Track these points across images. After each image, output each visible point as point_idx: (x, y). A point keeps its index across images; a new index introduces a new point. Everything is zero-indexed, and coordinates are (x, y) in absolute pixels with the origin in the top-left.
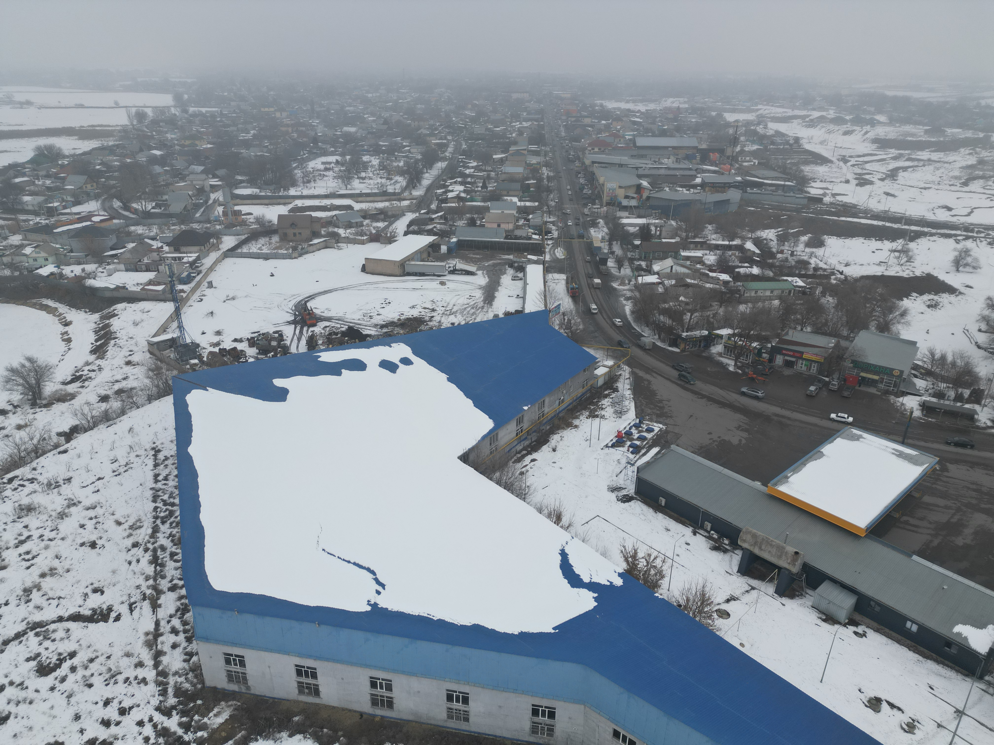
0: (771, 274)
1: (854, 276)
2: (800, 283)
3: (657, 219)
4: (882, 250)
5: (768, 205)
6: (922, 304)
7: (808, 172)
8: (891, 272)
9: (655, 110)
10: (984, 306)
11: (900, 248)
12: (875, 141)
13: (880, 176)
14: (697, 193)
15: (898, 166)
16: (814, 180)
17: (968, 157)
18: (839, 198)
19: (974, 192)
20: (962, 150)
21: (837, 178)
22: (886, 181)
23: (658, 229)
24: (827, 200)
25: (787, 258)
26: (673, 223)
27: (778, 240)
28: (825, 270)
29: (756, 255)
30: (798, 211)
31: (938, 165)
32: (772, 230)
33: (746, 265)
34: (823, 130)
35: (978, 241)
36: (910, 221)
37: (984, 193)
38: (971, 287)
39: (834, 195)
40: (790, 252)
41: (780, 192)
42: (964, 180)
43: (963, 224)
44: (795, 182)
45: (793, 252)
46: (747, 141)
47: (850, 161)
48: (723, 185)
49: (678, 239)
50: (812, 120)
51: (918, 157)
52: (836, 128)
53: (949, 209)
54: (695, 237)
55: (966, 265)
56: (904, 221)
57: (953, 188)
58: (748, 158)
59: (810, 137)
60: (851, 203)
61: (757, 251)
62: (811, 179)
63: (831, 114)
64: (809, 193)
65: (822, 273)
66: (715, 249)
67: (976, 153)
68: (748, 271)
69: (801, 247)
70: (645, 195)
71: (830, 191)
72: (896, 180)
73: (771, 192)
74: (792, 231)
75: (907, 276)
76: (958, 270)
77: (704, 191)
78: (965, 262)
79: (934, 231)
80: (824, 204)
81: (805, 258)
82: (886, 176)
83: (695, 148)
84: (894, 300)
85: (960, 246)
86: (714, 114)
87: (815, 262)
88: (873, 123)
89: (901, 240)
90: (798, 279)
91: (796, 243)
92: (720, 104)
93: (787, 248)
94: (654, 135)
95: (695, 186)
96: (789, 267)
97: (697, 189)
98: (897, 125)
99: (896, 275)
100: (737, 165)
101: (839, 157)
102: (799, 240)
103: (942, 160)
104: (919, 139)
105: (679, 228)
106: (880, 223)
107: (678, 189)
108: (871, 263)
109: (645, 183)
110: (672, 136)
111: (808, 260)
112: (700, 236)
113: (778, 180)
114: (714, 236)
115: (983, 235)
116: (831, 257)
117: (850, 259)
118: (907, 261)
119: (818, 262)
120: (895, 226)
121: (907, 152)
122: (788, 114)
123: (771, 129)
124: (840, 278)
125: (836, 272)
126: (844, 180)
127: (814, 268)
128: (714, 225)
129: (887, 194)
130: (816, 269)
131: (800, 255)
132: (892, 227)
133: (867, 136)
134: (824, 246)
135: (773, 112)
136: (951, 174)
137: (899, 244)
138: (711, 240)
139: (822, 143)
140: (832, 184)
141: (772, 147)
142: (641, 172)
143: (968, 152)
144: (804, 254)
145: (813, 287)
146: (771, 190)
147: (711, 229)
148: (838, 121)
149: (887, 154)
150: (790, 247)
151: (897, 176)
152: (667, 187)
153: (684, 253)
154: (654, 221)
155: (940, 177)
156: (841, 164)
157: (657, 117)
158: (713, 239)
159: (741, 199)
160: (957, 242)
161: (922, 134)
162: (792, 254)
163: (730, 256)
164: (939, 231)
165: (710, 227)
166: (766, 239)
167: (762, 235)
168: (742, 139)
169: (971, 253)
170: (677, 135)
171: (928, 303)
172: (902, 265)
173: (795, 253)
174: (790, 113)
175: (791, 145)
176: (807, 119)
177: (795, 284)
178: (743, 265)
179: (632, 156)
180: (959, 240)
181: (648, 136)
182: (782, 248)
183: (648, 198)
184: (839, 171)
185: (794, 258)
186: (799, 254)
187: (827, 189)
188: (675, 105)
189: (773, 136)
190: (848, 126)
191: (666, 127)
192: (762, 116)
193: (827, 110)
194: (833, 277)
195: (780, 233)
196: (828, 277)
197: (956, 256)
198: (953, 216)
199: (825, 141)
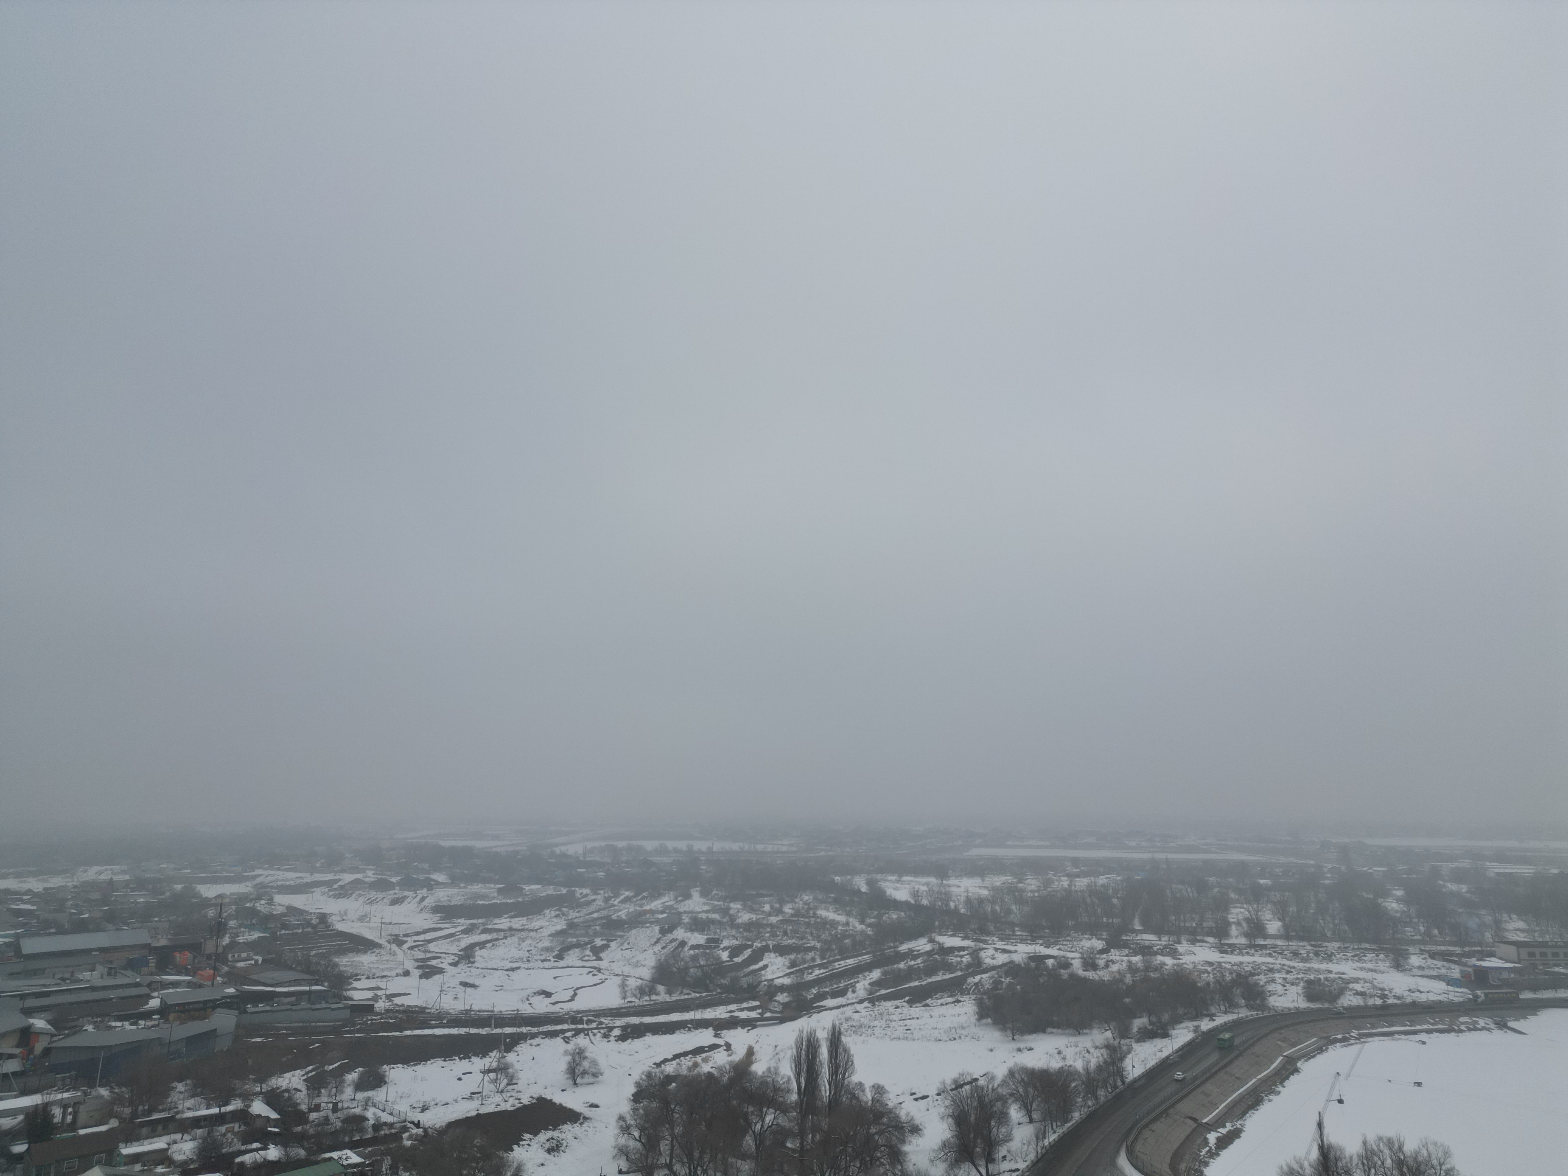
0: (302, 1153)
1: (437, 1126)
2: (355, 1159)
3: (67, 1091)
4: (471, 1073)
5: (286, 1028)
6: (540, 1150)
7: (346, 966)
8: (489, 1108)
9: (62, 888)
10: (617, 1131)
11: (495, 1065)
12: (436, 909)
13: (451, 959)
14: (153, 1026)
15: (472, 941)
16: (356, 977)
17: (555, 920)
18: (398, 1001)
19: (572, 967)
20: (547, 912)
21: (391, 969)
22: (461, 966)
23: (70, 1110)
24: (380, 1006)
25: (327, 1118)
26: (104, 1092)
27: (308, 1089)
28: (391, 1125)
29: (272, 1123)
30: (337, 1031)
31: (523, 934)
32: (298, 1072)
33: (256, 1145)
34: (361, 899)
35: (591, 1034)
36: (501, 1021)
37: (584, 967)
38: (597, 1106)
39: (390, 997)
40: (331, 1105)
41: (304, 1004)
42: (557, 952)
43: (568, 1013)
44: (326, 984)
45: (335, 1105)
46: (241, 926)
47: (407, 941)
48: (201, 1005)
49: (114, 1123)
50: (342, 887)
51: (496, 927)
52: (380, 895)
53: (548, 995)
54: (150, 1112)
55: (584, 1073)
56: (493, 1022)
57: (546, 964)
58: (244, 955)
59: (342, 913)
60: (416, 1006)
61: (274, 1115)
62: (351, 977)
63: (370, 876)
64: (352, 999)
65: (387, 1132)
66: (193, 1128)
67: (564, 915)
68: (258, 1156)
69: (349, 1092)
70: (39, 1047)
71: (384, 992)
72: (473, 962)
73: (289, 1007)
74: (331, 1067)
75: (512, 1109)
76: (575, 1084)
77: (167, 1020)
78: (582, 1069)
79: (535, 1030)
80: (377, 1014)
81: (358, 1111)
82: (459, 959)
83: (147, 946)
84: (501, 1153)
85: (570, 1047)
86: (178, 887)
87: (374, 1114)
88: (430, 885)
89: (495, 1052)
90: (349, 1152)
91: (340, 1088)
92: (189, 871)
93: (325, 1099)
94: (61, 931)
95: (147, 1015)
96: (332, 1133)
97: (152, 1019)
98: (462, 885)
99: (496, 1110)
100: (226, 969)
101: (390, 938)
102: (343, 1081)
103: (526, 927)
104: (493, 901)
105: (117, 1100)
106: (462, 1031)
107: (114, 1024)
108: (459, 1099)
109: (39, 1023)
110: (99, 929)
111: (362, 1113)
112: (161, 1107)
113: (299, 985)
114: (189, 1103)
115: (594, 1025)
116: (398, 1100)
117: (427, 1098)
118: (508, 1084)
119: (380, 1113)
120: (483, 1031)
121: (480, 921)
122: (305, 881)
123: (280, 905)
124: (416, 1135)
125: (409, 1125)
126: (401, 972)
127: (374, 1126)
128: (188, 1082)
129: (465, 984)
130: (377, 1127)
131: (348, 1108)
132: (479, 1034)
133: (425, 903)
134: (385, 1083)
135: (280, 878)
136: (540, 945)
137: (491, 1060)
138: (183, 1112)
139: (362, 919)
140: (384, 979)
141: (283, 932)
142: (30, 1003)
143: (553, 914)
144: (355, 1104)
145: (376, 1161)
146: (288, 1004)
147: (183, 1089)
148: (381, 885)
149: (455, 927)
150: (330, 1096)
151: (474, 957)
152: (90, 1023)
153: (127, 1150)
154: (59, 1096)
155: (528, 951)
156: (394, 947)
157: (67, 900)
158: (189, 1109)
159: (238, 1026)
160: (567, 1040)
161: (496, 894)
162: (335, 1109)
163: (224, 1135)
164: (541, 1029)
165: (180, 1087)
166: (287, 1091)
167: (279, 1084)
168: (232, 923)
169: (587, 1054)
170: (110, 926)
171: (547, 1145)
172: (502, 1091)
173: (340, 1105)
174: (308, 878)
175: (314, 927)
176: (335, 886)
177: (345, 1163)
178: (249, 1147)
179: (11, 974)
180: (568, 1038)
181: (50, 934)
182: (317, 1101)
183: (47, 1051)
184: (392, 958)
185: (339, 1114)
186: (345, 1105)
187: (379, 988)
188: (104, 877)
189: (283, 915)
190: (396, 891)
191: (86, 916)
192: (262, 886)
193: (363, 871)
194: (405, 1135)
195: (310, 1075)
196: (397, 1137)
197: (569, 1063)
198: (553, 1004)
199: (366, 916)
